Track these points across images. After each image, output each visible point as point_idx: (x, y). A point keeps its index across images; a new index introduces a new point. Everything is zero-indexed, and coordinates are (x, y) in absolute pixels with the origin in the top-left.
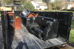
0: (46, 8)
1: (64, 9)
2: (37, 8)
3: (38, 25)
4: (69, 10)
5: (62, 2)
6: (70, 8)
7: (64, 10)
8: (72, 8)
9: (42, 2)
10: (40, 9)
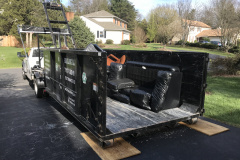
0: (127, 37)
1: (178, 40)
2: (99, 39)
3: (132, 83)
4: (192, 45)
5: (171, 21)
6: (195, 39)
7: (178, 44)
8: (201, 39)
9: (112, 20)
10: (109, 42)
